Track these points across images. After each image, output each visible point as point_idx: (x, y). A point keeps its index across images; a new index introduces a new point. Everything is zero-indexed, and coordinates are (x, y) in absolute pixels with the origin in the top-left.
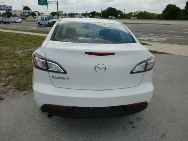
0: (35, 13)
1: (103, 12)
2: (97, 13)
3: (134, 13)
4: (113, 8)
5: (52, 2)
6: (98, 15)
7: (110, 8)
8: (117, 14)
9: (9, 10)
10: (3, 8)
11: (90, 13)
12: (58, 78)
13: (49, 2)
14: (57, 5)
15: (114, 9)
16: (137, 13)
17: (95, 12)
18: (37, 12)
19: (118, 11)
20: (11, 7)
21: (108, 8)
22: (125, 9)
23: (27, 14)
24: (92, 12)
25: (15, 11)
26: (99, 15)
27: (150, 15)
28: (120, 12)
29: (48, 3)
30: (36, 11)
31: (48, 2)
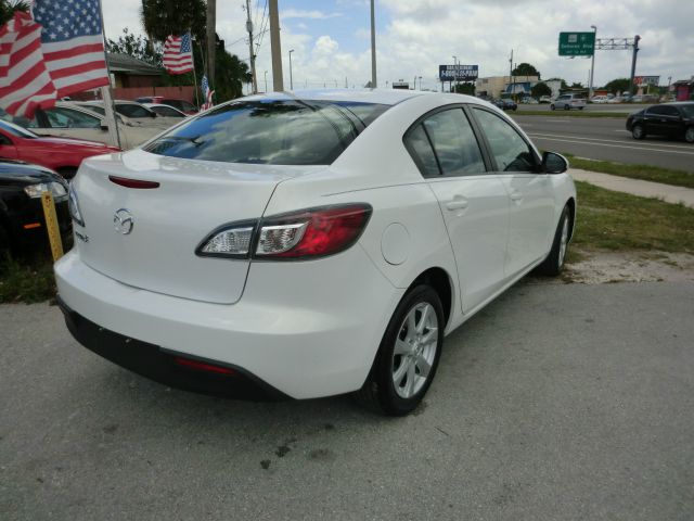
0: (549, 85)
5: (615, 42)
9: (468, 78)
10: (453, 74)
13: (602, 42)
14: (632, 51)
18: (558, 80)
20: (475, 68)
23: (519, 89)
25: (485, 81)
29: (597, 47)
30: (555, 80)
31: (597, 43)
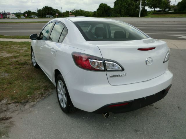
1: (39, 11)
2: (32, 12)
3: (71, 11)
4: (49, 7)
6: (34, 14)
7: (45, 7)
8: (54, 13)
11: (25, 13)
12: (115, 76)
15: (51, 8)
16: (73, 12)
17: (30, 11)
19: (55, 10)
21: (44, 7)
22: (62, 8)
24: (27, 11)
26: (36, 15)
27: (86, 13)
28: (57, 11)
